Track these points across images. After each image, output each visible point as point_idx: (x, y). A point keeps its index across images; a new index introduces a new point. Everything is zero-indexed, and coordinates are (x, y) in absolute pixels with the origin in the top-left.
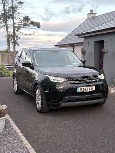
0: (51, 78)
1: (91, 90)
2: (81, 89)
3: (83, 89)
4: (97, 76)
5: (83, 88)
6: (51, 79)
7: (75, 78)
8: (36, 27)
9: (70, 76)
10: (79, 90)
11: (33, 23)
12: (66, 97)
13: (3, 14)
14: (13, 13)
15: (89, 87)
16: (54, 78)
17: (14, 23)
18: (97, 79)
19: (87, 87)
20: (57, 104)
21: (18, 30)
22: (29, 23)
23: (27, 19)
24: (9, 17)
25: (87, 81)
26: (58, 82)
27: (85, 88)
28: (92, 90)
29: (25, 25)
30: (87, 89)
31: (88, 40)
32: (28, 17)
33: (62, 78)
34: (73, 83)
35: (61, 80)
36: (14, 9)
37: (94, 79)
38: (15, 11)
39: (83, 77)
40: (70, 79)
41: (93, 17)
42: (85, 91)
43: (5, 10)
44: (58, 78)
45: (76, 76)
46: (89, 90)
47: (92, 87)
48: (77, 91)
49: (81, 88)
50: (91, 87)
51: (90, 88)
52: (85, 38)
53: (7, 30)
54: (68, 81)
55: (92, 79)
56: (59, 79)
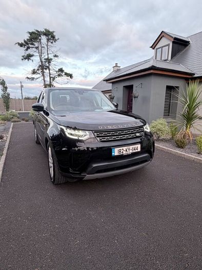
0: (68, 132)
1: (134, 151)
2: (119, 151)
3: (122, 151)
4: (142, 127)
5: (122, 148)
6: (69, 134)
7: (109, 131)
8: (69, 77)
9: (101, 128)
10: (116, 152)
11: (66, 74)
12: (95, 165)
13: (40, 66)
14: (49, 65)
15: (131, 147)
16: (73, 132)
17: (50, 74)
18: (143, 131)
19: (129, 147)
20: (78, 176)
21: (53, 80)
22: (63, 74)
23: (61, 70)
24: (46, 69)
25: (128, 136)
26: (80, 138)
27: (125, 148)
28: (136, 151)
29: (59, 75)
30: (128, 150)
31: (116, 85)
32: (62, 69)
33: (87, 132)
34: (105, 140)
35: (85, 136)
36: (49, 60)
37: (139, 132)
38: (50, 62)
39: (122, 130)
40: (100, 133)
41: (118, 70)
42: (124, 152)
43: (42, 62)
44: (80, 131)
45: (110, 127)
46: (131, 151)
47: (136, 146)
48: (113, 154)
49: (119, 149)
50: (134, 146)
51: (133, 148)
52: (113, 83)
53: (44, 79)
54: (97, 137)
55: (136, 133)
56: (81, 133)
